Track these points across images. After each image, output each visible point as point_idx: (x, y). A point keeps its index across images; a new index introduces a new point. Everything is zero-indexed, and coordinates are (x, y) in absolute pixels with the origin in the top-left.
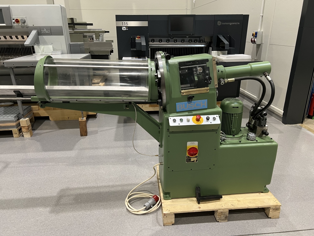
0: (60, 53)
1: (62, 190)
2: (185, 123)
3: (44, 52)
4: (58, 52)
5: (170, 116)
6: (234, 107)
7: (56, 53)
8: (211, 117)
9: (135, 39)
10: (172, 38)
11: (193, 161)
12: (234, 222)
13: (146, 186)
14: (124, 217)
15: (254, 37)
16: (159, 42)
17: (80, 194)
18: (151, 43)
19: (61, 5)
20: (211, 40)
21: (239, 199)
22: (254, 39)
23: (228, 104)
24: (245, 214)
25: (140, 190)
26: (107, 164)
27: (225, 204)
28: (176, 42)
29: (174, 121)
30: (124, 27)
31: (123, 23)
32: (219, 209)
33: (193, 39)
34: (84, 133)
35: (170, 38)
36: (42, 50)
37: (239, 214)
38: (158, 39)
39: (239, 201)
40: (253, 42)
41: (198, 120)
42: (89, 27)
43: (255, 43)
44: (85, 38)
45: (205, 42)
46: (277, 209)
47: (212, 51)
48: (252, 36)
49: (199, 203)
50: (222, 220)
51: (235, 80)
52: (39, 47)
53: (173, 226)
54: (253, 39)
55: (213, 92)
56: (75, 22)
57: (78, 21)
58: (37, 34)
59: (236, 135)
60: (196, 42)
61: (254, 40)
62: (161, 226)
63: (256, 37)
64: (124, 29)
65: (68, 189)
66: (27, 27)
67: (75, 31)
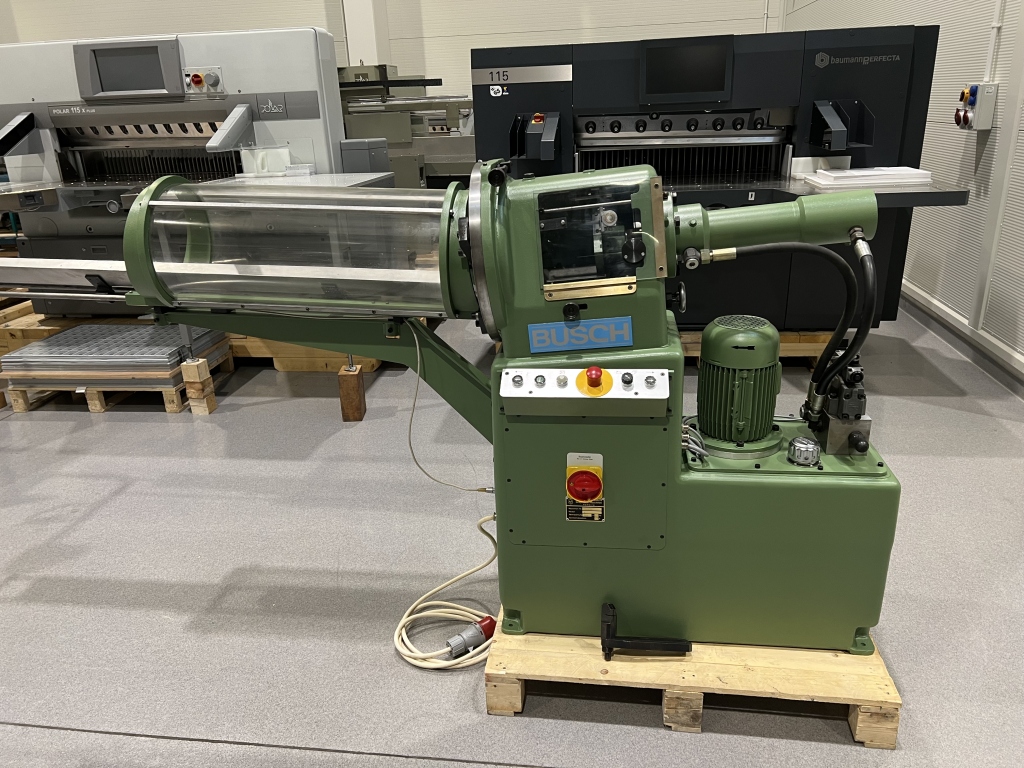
0: (308, 171)
1: (239, 572)
2: (551, 391)
3: (266, 170)
4: (302, 168)
5: (509, 364)
6: (737, 347)
7: (299, 171)
8: (639, 375)
9: (525, 123)
10: (654, 116)
11: (590, 516)
12: (726, 736)
13: (478, 587)
14: (381, 670)
15: (965, 106)
16: (613, 131)
17: (282, 589)
18: (586, 135)
19: (316, 28)
20: (794, 119)
21: (750, 663)
22: (966, 112)
23: (719, 335)
24: (773, 716)
25: (455, 596)
26: (388, 510)
27: (696, 671)
28: (670, 130)
29: (518, 381)
30: (496, 88)
31: (494, 74)
32: (670, 686)
33: (728, 118)
34: (354, 412)
35: (647, 118)
36: (259, 161)
37: (751, 714)
38: (609, 120)
39: (748, 669)
40: (963, 122)
41: (595, 383)
42: (431, 91)
43: (970, 128)
44: (415, 126)
45: (771, 127)
46: (884, 714)
47: (793, 156)
48: (961, 100)
49: (608, 657)
50: (683, 725)
51: (738, 254)
52: (253, 155)
53: (517, 718)
54: (962, 114)
55: (651, 292)
56: (391, 77)
57: (404, 72)
58: (246, 115)
59: (747, 442)
60: (739, 127)
61: (965, 117)
62: (478, 711)
63: (972, 103)
64: (496, 91)
65: (255, 569)
66: (224, 97)
67: (390, 103)
